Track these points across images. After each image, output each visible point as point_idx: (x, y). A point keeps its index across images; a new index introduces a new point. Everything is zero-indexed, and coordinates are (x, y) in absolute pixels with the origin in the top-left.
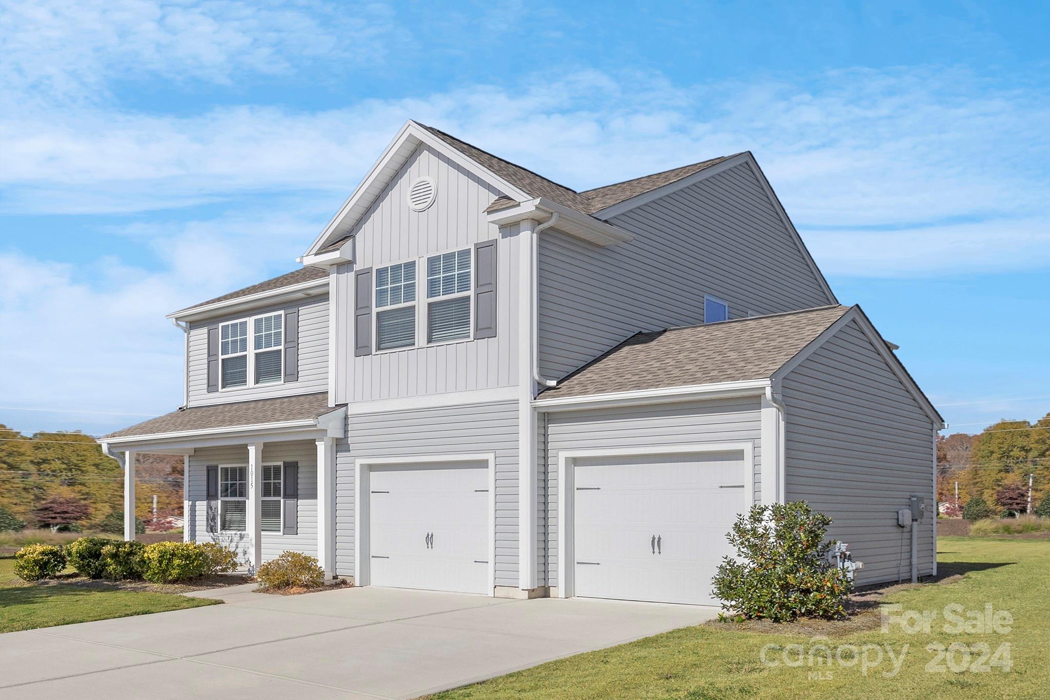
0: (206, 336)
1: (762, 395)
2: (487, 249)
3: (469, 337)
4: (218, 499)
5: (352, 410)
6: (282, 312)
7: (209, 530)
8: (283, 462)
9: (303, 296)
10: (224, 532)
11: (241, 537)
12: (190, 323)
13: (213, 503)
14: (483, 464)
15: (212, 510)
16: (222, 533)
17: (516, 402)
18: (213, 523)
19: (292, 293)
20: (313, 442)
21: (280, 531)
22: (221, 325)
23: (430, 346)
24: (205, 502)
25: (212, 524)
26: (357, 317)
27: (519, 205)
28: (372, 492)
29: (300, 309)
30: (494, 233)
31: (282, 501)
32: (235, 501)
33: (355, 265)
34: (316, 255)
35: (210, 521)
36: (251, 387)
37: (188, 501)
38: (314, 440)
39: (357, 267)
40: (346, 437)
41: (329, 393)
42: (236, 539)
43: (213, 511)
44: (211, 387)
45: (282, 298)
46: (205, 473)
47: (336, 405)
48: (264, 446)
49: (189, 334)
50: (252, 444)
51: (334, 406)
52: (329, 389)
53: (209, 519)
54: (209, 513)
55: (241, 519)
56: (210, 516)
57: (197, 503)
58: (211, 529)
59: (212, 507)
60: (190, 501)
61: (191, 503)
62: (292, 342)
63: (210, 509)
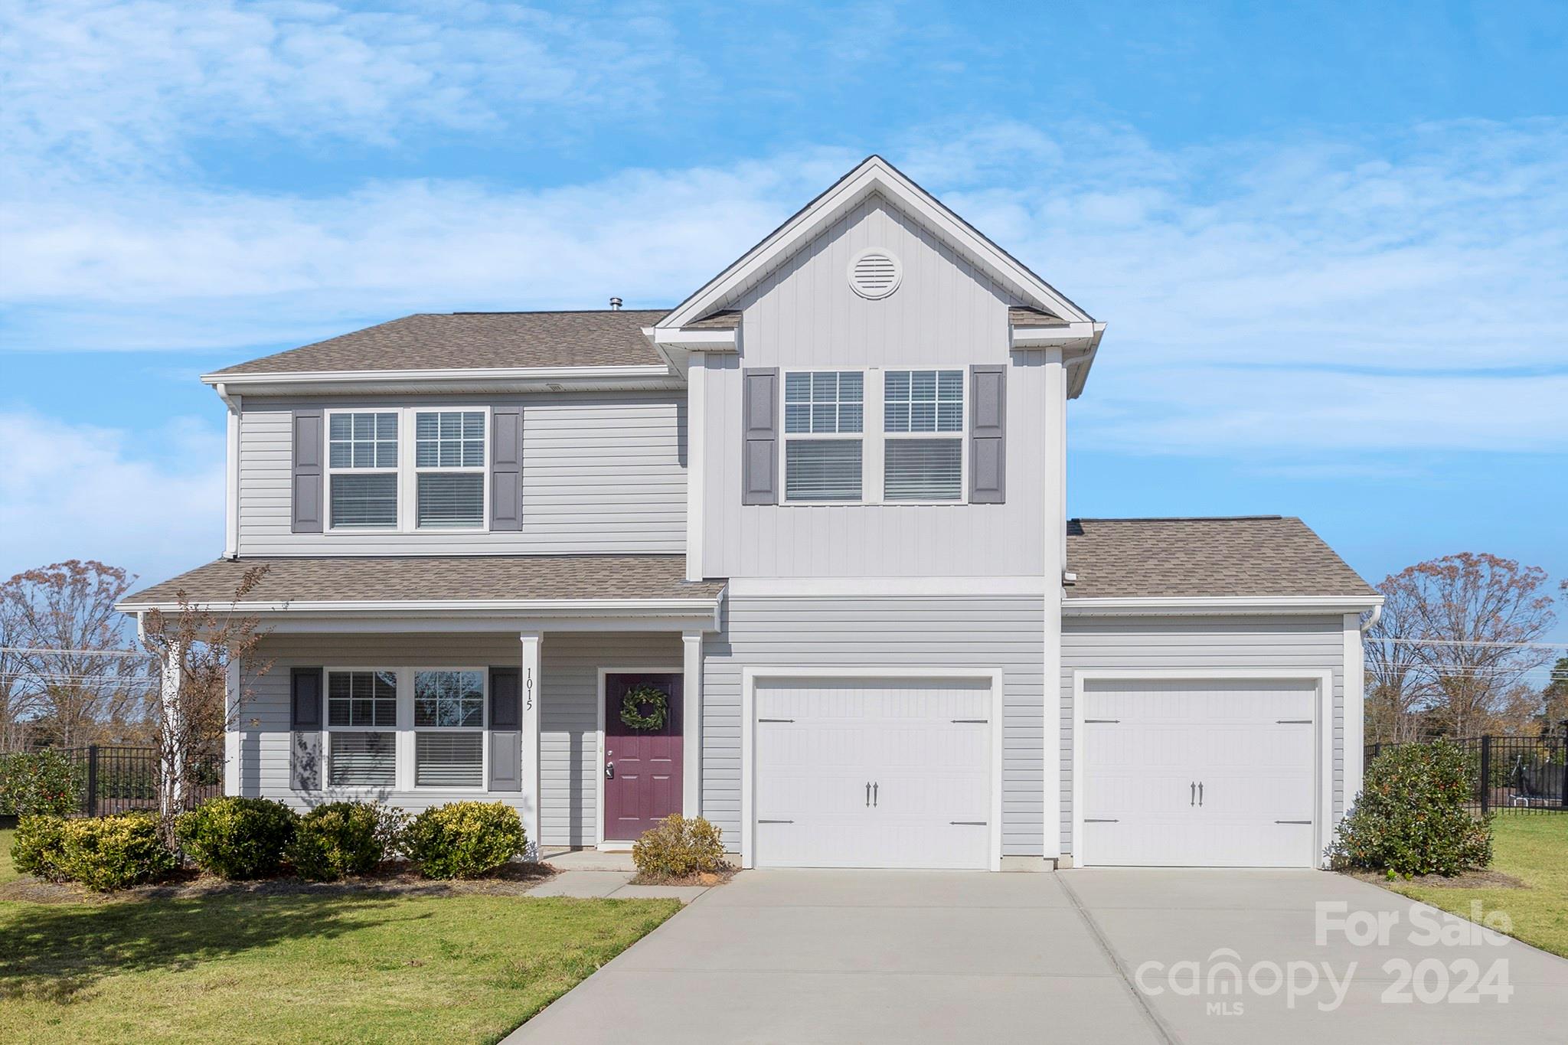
0: (289, 427)
1: (1345, 616)
2: (991, 379)
3: (959, 498)
4: (321, 729)
5: (734, 589)
6: (487, 410)
7: (298, 785)
8: (487, 668)
9: (548, 388)
10: (338, 790)
12: (243, 397)
13: (308, 737)
14: (985, 683)
15: (306, 748)
16: (332, 791)
17: (1040, 598)
18: (309, 772)
19: (523, 381)
20: (676, 637)
21: (481, 785)
22: (328, 413)
23: (887, 503)
24: (289, 734)
25: (306, 774)
26: (747, 442)
27: (1067, 325)
28: (760, 721)
29: (525, 409)
30: (1003, 357)
31: (486, 734)
32: (367, 733)
33: (741, 359)
34: (682, 329)
35: (300, 770)
36: (406, 531)
37: (238, 732)
38: (680, 634)
39: (748, 362)
40: (724, 631)
41: (687, 556)
43: (308, 750)
44: (303, 521)
45: (474, 385)
46: (287, 681)
47: (704, 579)
48: (544, 638)
49: (241, 418)
50: (530, 634)
51: (701, 580)
52: (688, 549)
53: (298, 764)
54: (299, 755)
55: (383, 766)
56: (299, 760)
57: (262, 736)
58: (302, 783)
59: (305, 743)
60: (243, 732)
61: (244, 735)
62: (510, 464)
63: (301, 747)
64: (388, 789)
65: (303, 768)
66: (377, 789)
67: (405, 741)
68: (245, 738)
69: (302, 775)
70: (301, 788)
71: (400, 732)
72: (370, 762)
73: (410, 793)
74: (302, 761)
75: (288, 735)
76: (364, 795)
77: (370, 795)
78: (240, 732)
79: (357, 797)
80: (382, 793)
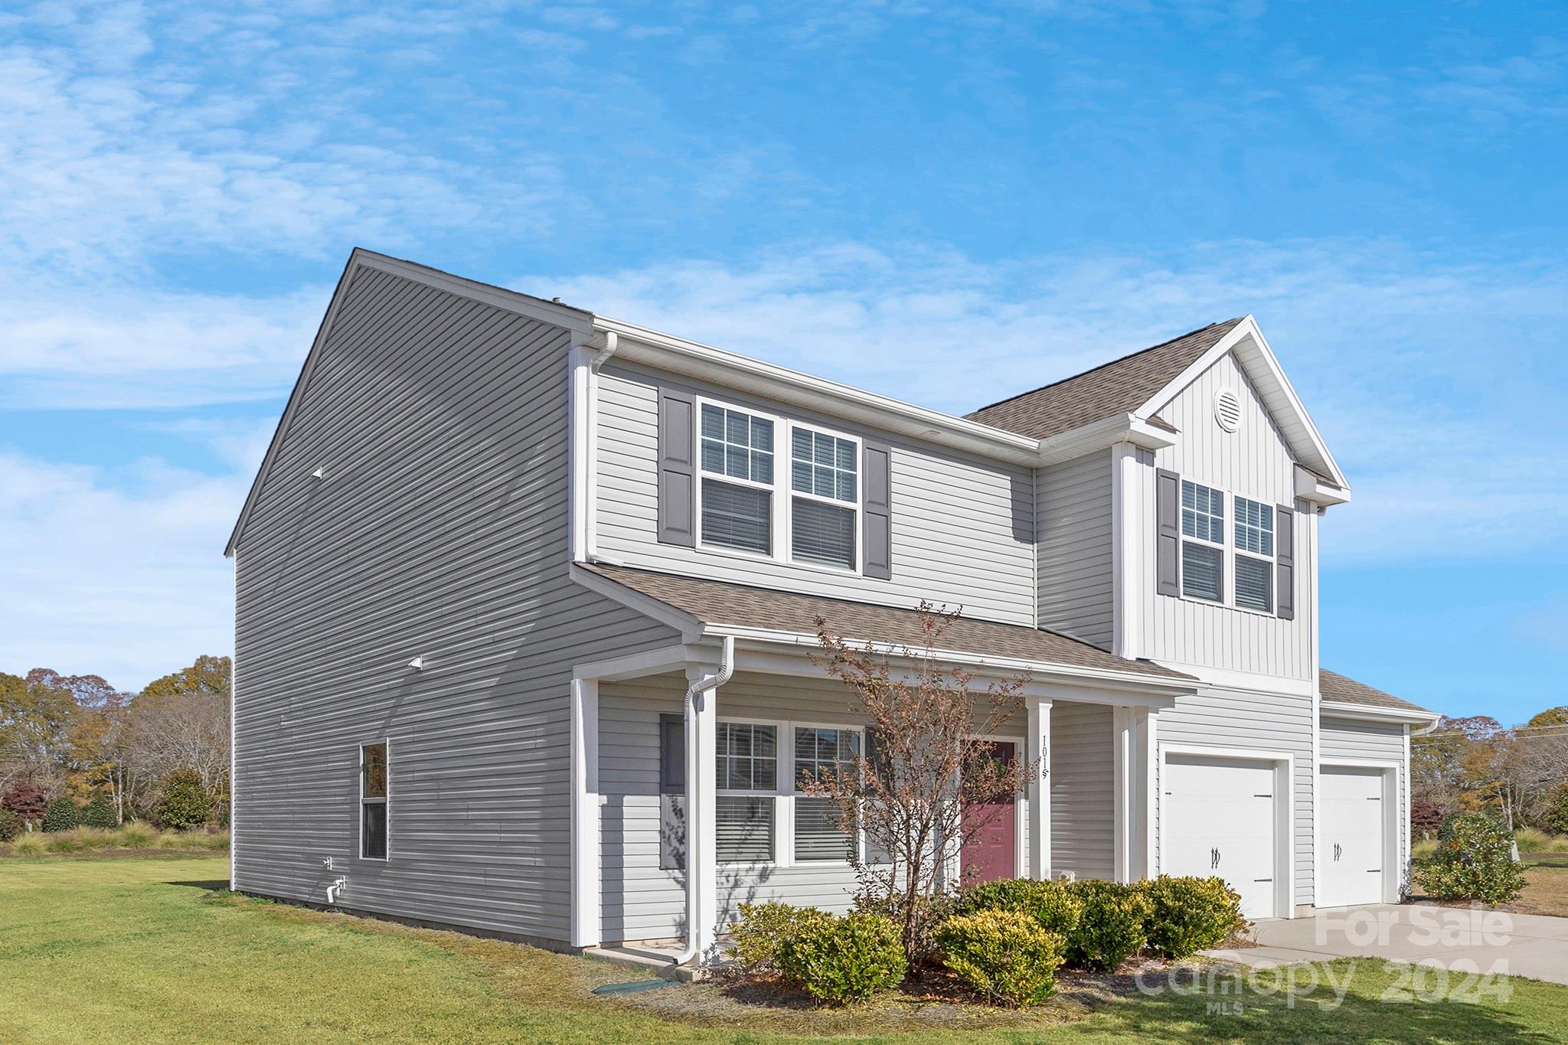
2: (1283, 515)
6: (859, 441)
7: (673, 862)
8: (865, 727)
11: (764, 875)
17: (1310, 699)
24: (658, 798)
26: (1159, 536)
27: (1339, 488)
29: (893, 449)
32: (746, 798)
34: (1146, 422)
36: (783, 562)
37: (595, 795)
39: (1157, 463)
42: (749, 880)
44: (672, 532)
46: (656, 731)
50: (1044, 700)
51: (1135, 659)
53: (673, 836)
54: (672, 824)
55: (753, 837)
56: (674, 830)
57: (627, 799)
58: (677, 860)
59: (681, 810)
60: (603, 794)
61: (604, 799)
62: (881, 506)
63: (676, 814)
64: (771, 865)
65: (678, 840)
66: (759, 866)
67: (785, 807)
68: (606, 803)
69: (678, 850)
70: (677, 867)
71: (781, 797)
72: (739, 832)
73: (791, 869)
74: (677, 832)
75: (655, 800)
76: (744, 873)
77: (751, 873)
78: (599, 794)
79: (736, 876)
80: (765, 869)
